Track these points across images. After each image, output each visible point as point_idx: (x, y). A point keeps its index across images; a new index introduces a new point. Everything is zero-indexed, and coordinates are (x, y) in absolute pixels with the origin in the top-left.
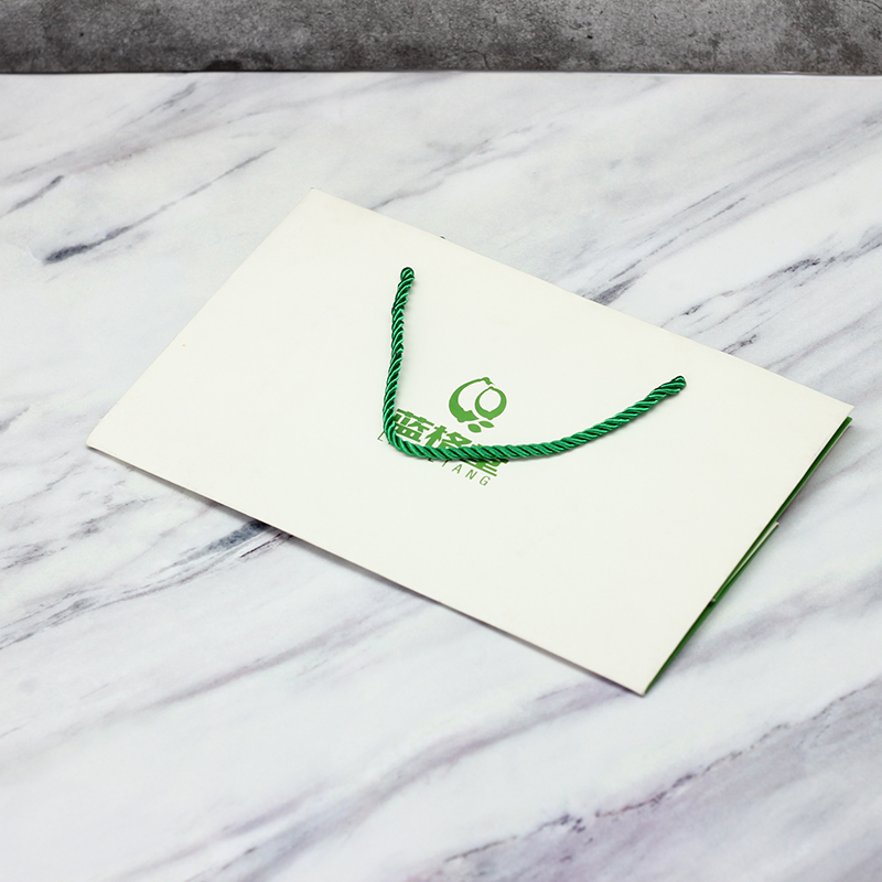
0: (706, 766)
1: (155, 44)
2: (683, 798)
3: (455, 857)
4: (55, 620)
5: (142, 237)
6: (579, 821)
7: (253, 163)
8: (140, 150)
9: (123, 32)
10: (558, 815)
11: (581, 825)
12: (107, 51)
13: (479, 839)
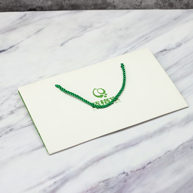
0: (154, 160)
1: (17, 5)
2: (149, 167)
3: (101, 182)
4: (6, 133)
5: (17, 48)
6: (127, 173)
7: (41, 31)
8: (15, 29)
9: (10, 3)
10: (122, 172)
11: (128, 174)
12: (6, 7)
13: (106, 178)
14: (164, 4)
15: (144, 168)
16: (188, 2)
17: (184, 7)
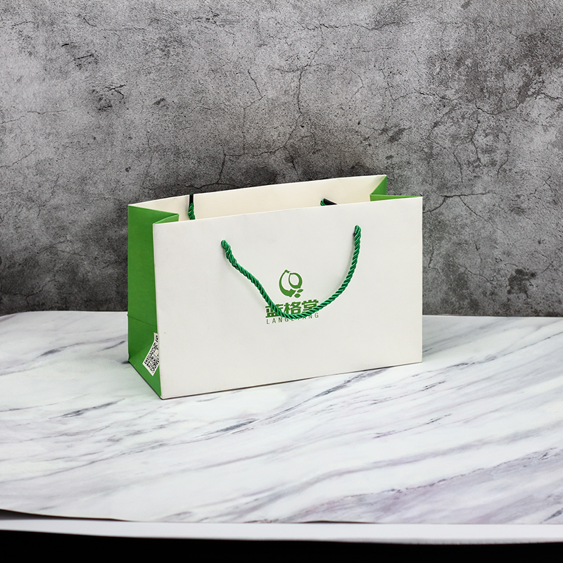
0: (451, 478)
2: (443, 485)
3: (348, 497)
6: (399, 490)
10: (389, 489)
14: (460, 304)
15: (432, 485)
16: (509, 300)
17: (501, 312)
